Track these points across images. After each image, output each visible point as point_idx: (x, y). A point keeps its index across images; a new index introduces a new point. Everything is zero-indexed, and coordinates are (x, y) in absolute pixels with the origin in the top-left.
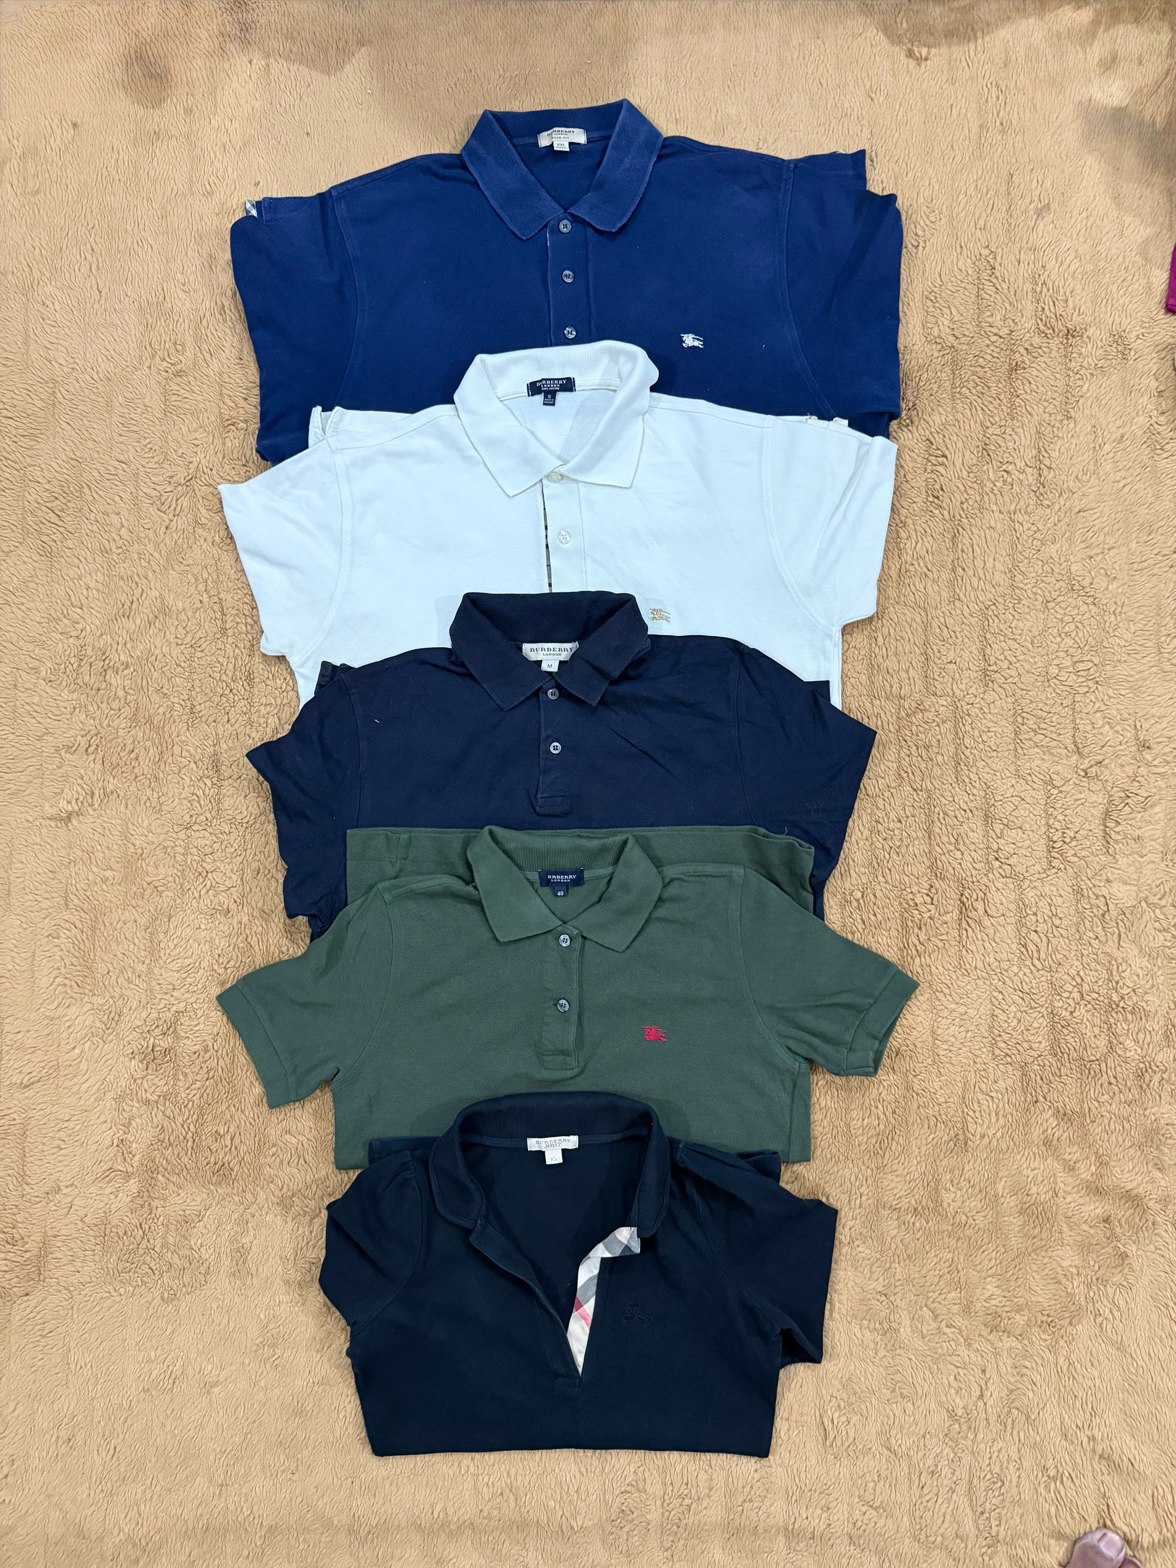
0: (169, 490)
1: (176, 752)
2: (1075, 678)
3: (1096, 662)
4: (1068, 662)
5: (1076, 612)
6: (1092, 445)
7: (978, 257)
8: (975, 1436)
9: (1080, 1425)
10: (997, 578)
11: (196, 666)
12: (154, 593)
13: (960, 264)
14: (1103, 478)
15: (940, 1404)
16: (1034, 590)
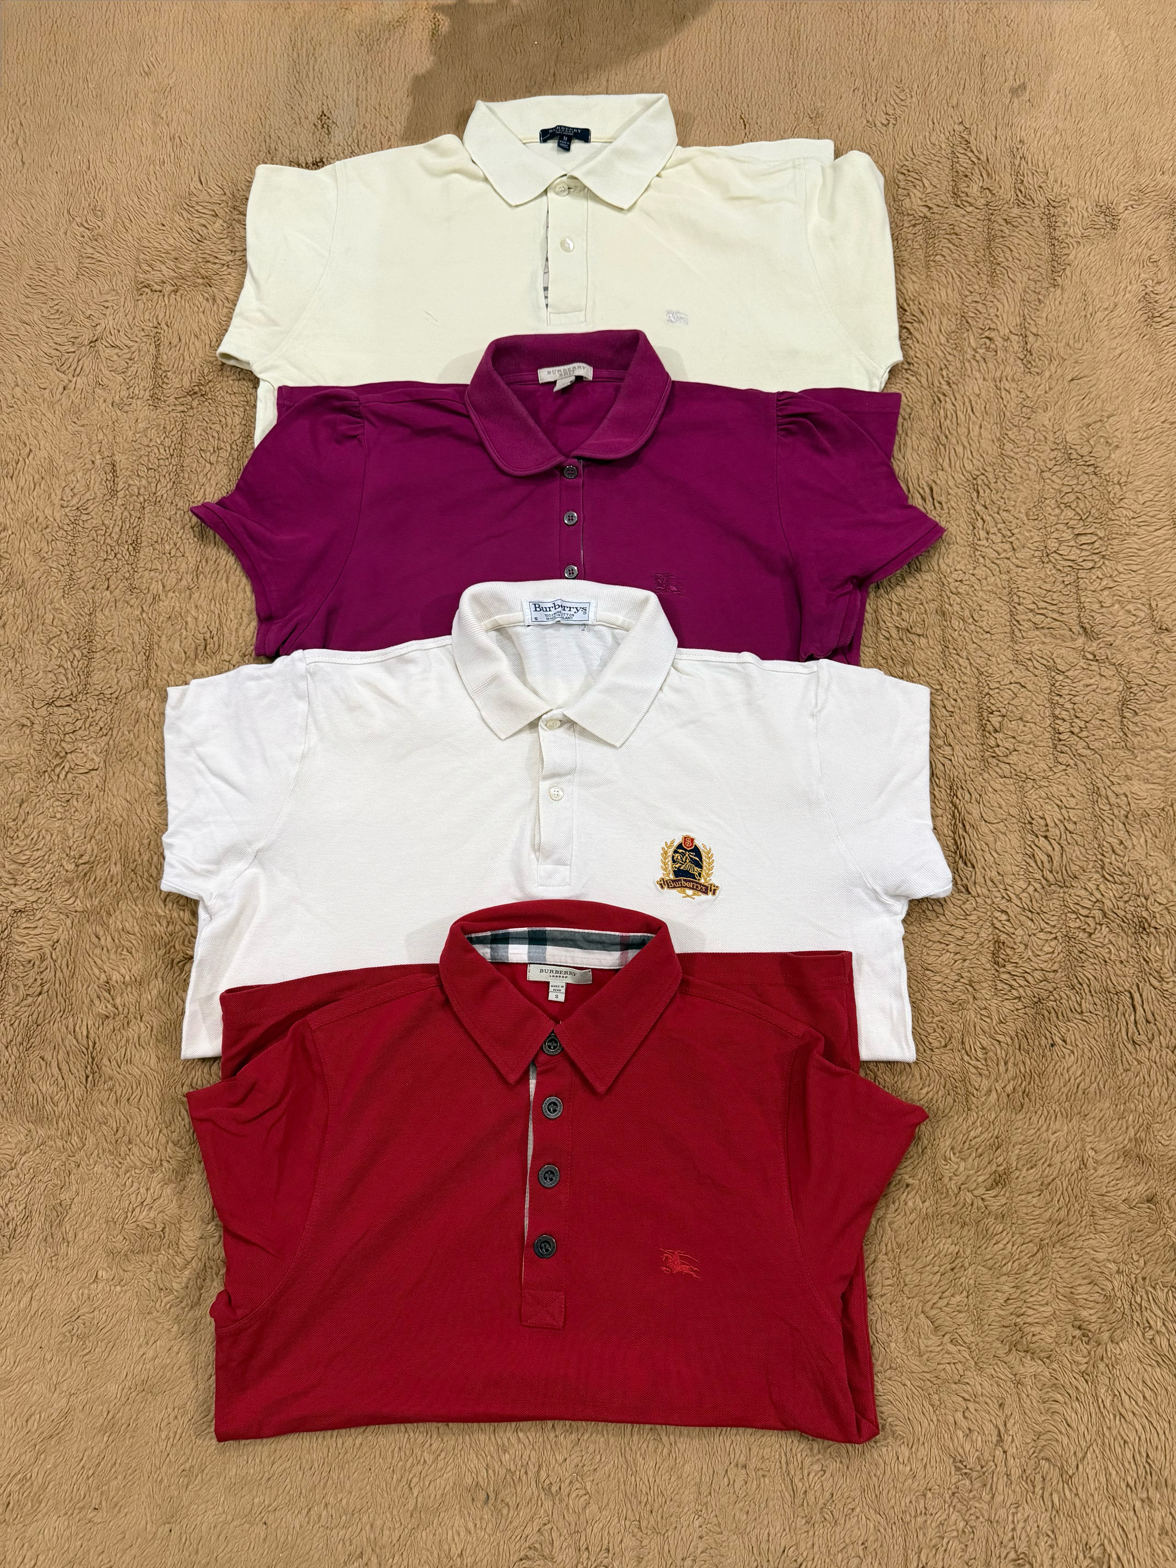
0: (73, 350)
1: (47, 621)
2: (1078, 552)
3: (1101, 534)
4: (1068, 535)
5: (1075, 482)
6: (1083, 313)
7: (952, 133)
8: (993, 1498)
9: (1132, 1484)
10: (983, 445)
11: (80, 529)
12: (43, 454)
13: (933, 139)
14: (1098, 345)
15: (944, 1448)
16: (1026, 458)
